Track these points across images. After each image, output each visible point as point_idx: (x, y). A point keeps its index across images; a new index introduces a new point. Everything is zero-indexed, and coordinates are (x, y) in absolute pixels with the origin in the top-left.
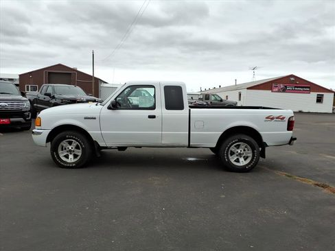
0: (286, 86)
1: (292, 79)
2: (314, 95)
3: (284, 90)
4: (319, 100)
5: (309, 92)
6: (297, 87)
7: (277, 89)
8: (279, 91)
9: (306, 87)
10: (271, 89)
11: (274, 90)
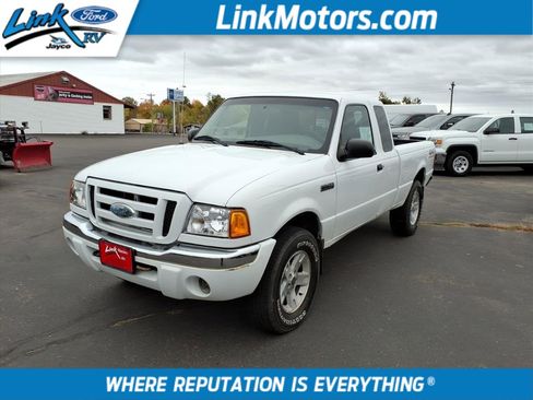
0: (57, 91)
1: (65, 79)
2: (99, 107)
3: (55, 98)
4: (107, 114)
5: (91, 102)
6: (75, 93)
7: (42, 96)
8: (46, 99)
9: (86, 94)
10: (33, 95)
11: (39, 97)
